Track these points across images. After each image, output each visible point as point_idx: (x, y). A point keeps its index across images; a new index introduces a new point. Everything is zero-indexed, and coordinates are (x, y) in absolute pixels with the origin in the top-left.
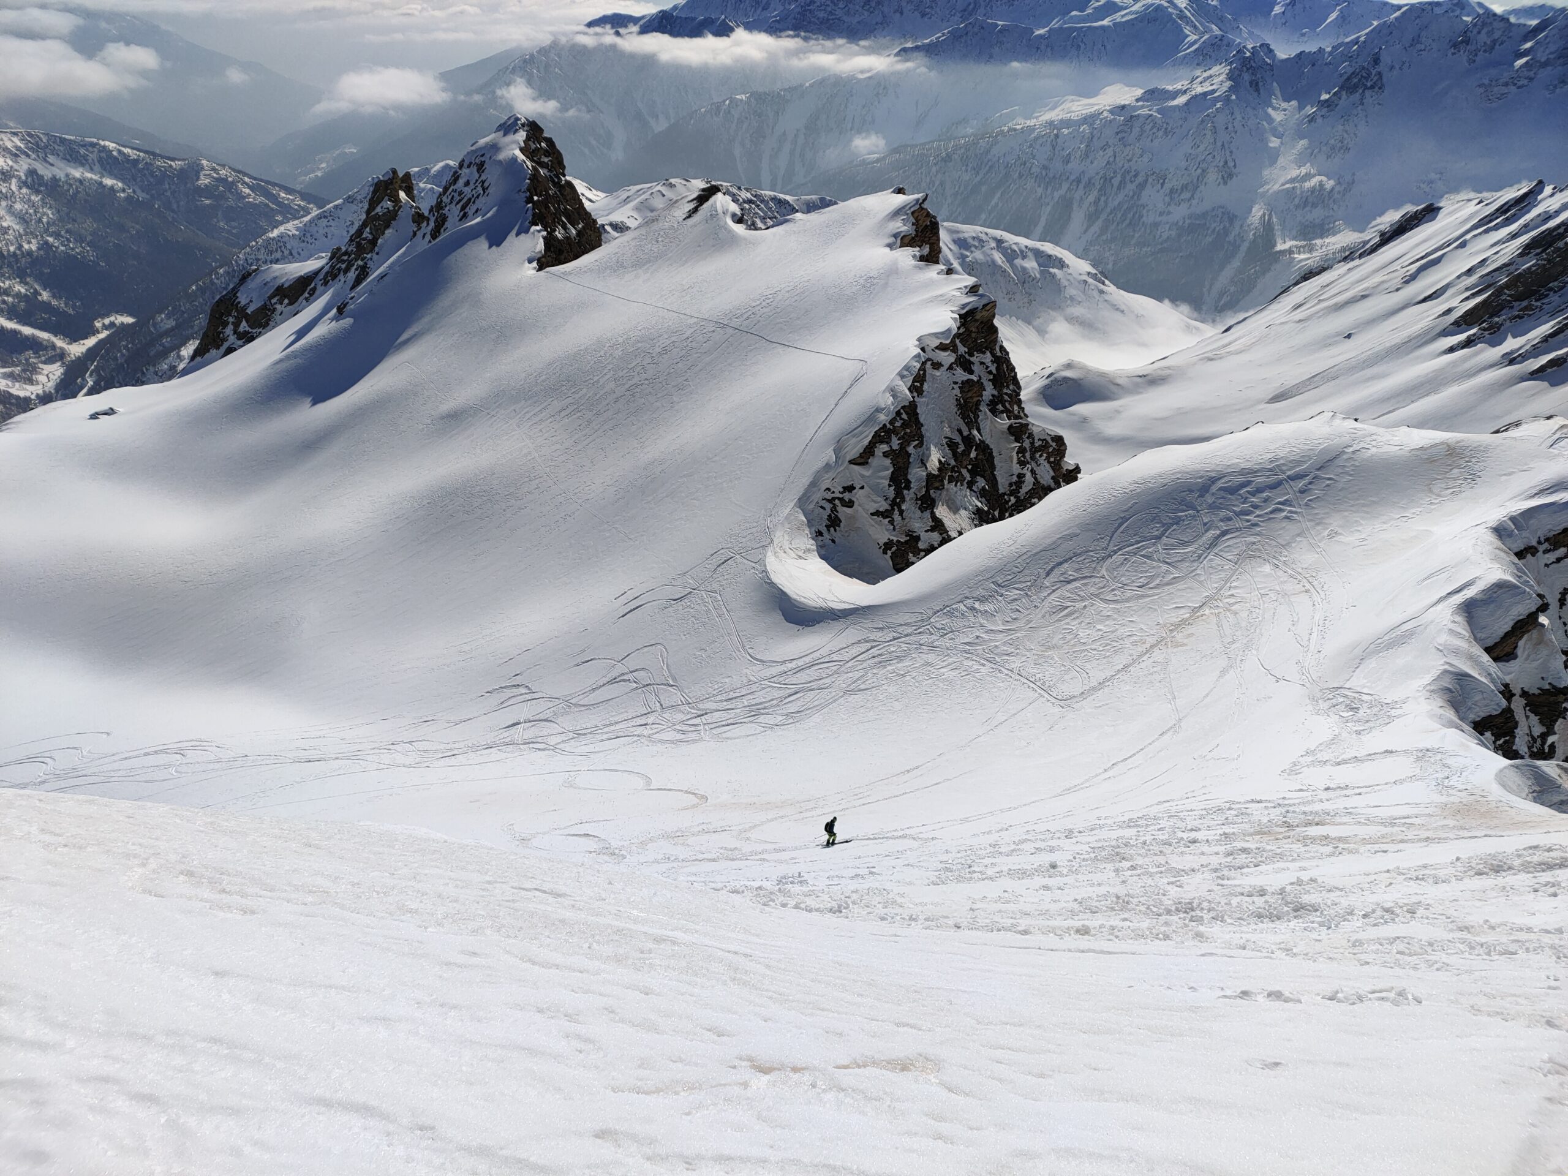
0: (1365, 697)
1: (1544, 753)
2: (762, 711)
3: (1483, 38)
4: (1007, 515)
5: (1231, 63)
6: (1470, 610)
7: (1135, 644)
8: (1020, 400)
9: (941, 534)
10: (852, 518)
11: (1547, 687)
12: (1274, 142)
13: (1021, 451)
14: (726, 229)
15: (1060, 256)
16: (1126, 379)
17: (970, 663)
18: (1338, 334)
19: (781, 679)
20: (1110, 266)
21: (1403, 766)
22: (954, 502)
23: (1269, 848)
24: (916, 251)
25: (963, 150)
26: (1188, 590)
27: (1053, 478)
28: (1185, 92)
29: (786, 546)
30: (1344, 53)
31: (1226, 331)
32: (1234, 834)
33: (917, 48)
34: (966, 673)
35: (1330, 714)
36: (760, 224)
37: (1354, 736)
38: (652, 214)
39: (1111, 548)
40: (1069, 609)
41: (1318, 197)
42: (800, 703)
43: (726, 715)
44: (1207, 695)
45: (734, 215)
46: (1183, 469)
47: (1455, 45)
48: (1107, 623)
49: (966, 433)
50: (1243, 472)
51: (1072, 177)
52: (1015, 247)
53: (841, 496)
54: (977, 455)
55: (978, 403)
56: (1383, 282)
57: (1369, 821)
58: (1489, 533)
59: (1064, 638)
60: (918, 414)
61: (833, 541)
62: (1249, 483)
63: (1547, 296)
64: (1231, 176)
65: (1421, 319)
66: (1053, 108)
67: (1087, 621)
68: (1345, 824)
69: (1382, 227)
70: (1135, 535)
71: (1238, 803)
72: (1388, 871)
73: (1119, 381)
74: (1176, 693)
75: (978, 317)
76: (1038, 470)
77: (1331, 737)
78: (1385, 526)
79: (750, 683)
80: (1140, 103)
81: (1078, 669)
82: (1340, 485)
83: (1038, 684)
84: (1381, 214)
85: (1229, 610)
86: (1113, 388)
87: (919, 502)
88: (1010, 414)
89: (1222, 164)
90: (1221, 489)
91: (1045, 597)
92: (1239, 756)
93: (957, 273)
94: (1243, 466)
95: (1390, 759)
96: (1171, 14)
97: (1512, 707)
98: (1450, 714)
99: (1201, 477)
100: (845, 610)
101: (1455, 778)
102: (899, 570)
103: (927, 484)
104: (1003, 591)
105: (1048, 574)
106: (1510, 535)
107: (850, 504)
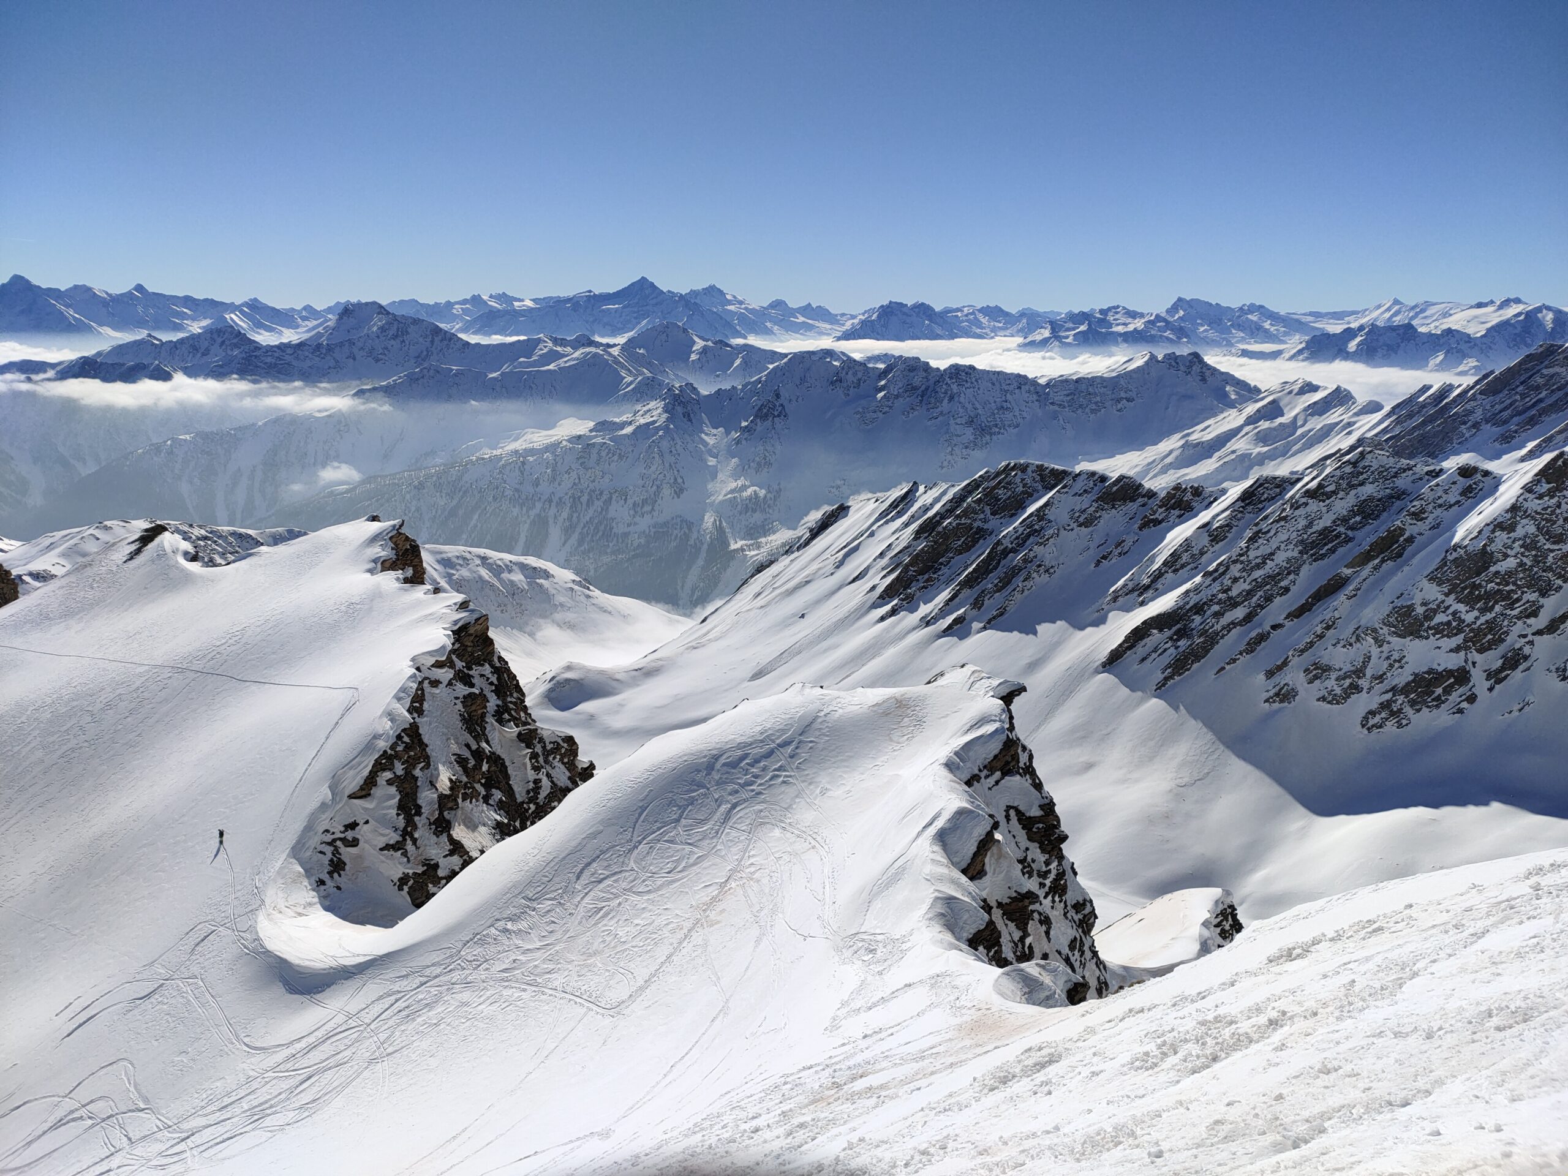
0: (879, 938)
1: (1026, 955)
2: (268, 1112)
3: (850, 377)
4: (529, 823)
5: (664, 399)
6: (942, 837)
7: (673, 931)
8: (525, 707)
9: (461, 857)
10: (360, 857)
11: (1015, 895)
12: (712, 462)
13: (534, 756)
14: (177, 568)
15: (544, 567)
16: (624, 674)
17: (509, 992)
18: (794, 615)
19: (289, 1065)
20: (592, 573)
21: (920, 997)
22: (471, 820)
23: (823, 1115)
24: (399, 574)
25: (434, 478)
26: (714, 867)
27: (569, 778)
28: (630, 423)
29: (282, 904)
30: (751, 390)
31: (703, 621)
32: (791, 1110)
33: (374, 389)
34: (507, 1004)
35: (854, 960)
36: (219, 560)
37: (877, 977)
38: (84, 560)
39: (636, 839)
40: (605, 910)
41: (754, 505)
42: (315, 1089)
43: (220, 1129)
44: (747, 968)
45: (186, 554)
46: (688, 751)
47: (832, 383)
48: (643, 916)
49: (474, 747)
50: (740, 746)
51: (544, 498)
52: (499, 563)
53: (342, 836)
54: (489, 767)
55: (483, 715)
56: (820, 569)
57: (904, 1060)
58: (942, 769)
59: (604, 941)
60: (420, 735)
61: (339, 888)
62: (745, 756)
63: (940, 569)
64: (682, 490)
65: (855, 597)
66: (516, 439)
67: (625, 917)
68: (884, 1069)
69: (809, 525)
70: (656, 822)
71: (792, 1074)
72: (922, 1110)
73: (618, 676)
74: (719, 974)
75: (472, 631)
76: (553, 773)
77: (859, 983)
78: (863, 777)
79: (249, 1080)
80: (594, 434)
81: (622, 971)
82: (820, 746)
83: (585, 997)
84: (806, 515)
85: (752, 879)
86: (614, 684)
87: (433, 827)
88: (517, 721)
89: (672, 481)
90: (724, 765)
91: (579, 902)
92: (785, 1024)
93: (445, 591)
94: (738, 741)
95: (911, 992)
96: (607, 360)
97: (993, 919)
98: (949, 937)
99: (705, 757)
100: (360, 964)
101: (963, 997)
102: (419, 906)
103: (439, 806)
104: (534, 905)
105: (578, 878)
106: (958, 768)
107: (354, 843)
